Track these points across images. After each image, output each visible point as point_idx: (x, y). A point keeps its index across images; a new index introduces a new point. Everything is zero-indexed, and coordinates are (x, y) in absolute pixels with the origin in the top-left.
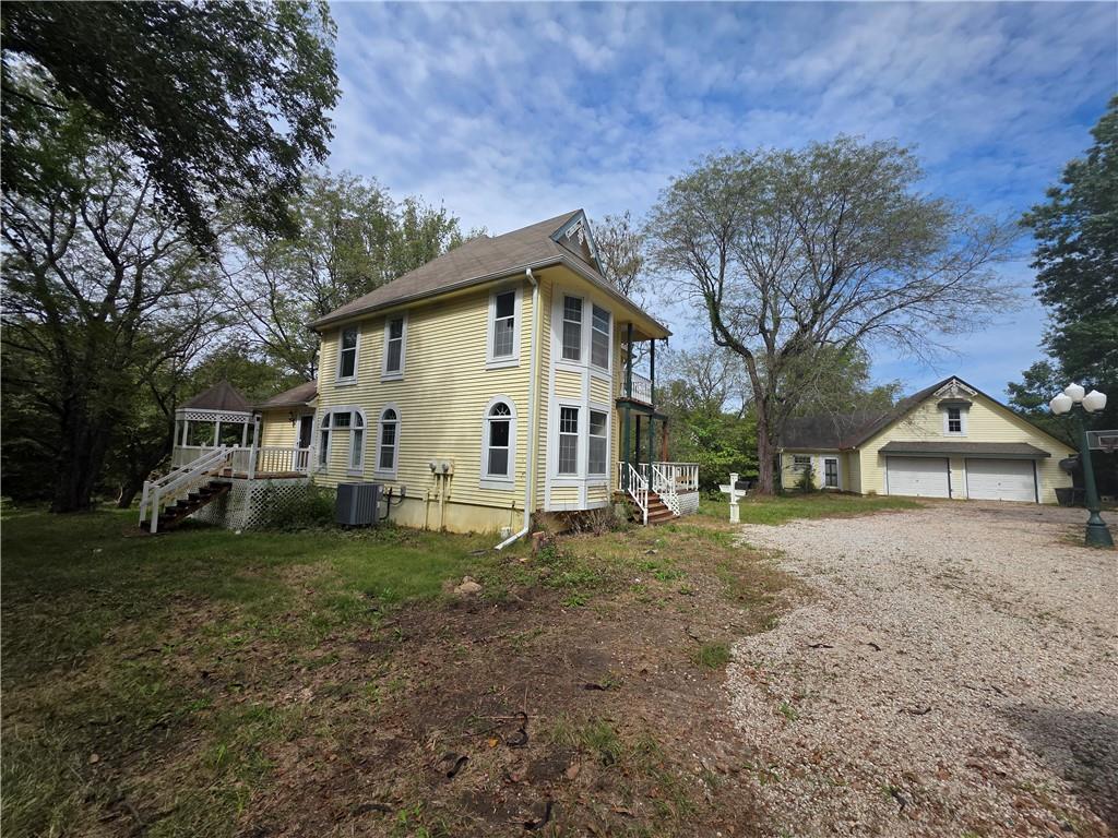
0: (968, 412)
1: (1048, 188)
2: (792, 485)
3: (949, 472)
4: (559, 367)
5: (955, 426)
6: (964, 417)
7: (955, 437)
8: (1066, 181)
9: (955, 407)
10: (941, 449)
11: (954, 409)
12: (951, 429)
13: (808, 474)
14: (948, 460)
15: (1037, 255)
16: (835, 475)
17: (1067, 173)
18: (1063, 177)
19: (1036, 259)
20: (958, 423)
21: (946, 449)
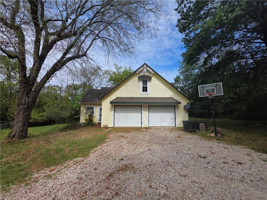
0: (150, 82)
3: (142, 113)
5: (145, 89)
6: (149, 84)
7: (144, 95)
9: (145, 79)
10: (138, 101)
11: (145, 80)
12: (143, 91)
14: (141, 106)
20: (146, 87)
21: (140, 101)
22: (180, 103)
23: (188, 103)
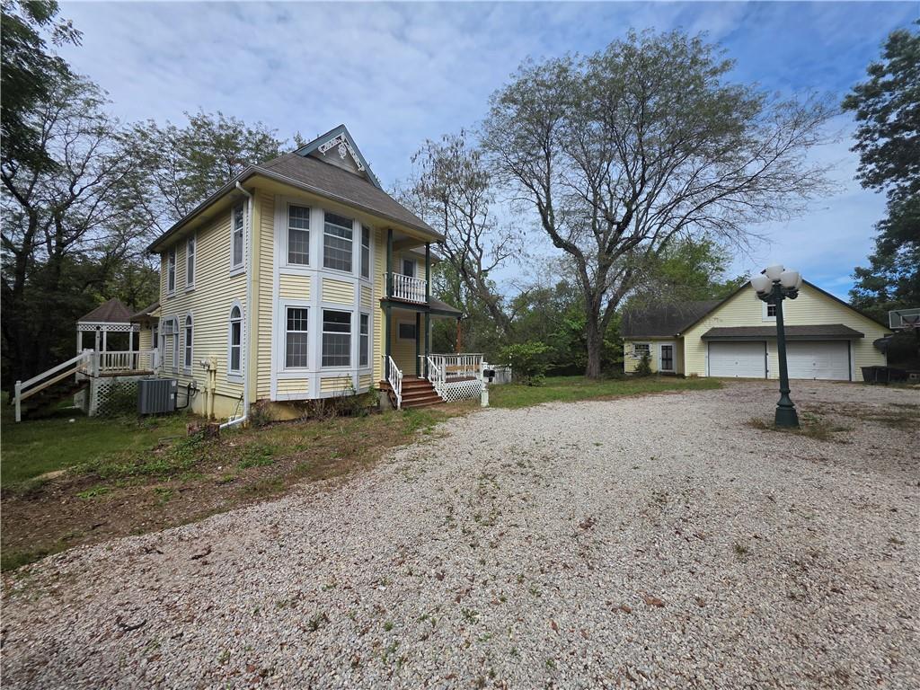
1: (869, 65)
2: (633, 370)
3: (767, 354)
4: (283, 271)
5: (775, 311)
7: (772, 322)
8: (889, 56)
10: (759, 333)
12: (770, 314)
13: (646, 360)
14: (765, 342)
15: (858, 137)
16: (671, 359)
17: (888, 47)
18: (886, 51)
19: (857, 142)
21: (764, 333)
22: (862, 335)
23: (885, 335)
